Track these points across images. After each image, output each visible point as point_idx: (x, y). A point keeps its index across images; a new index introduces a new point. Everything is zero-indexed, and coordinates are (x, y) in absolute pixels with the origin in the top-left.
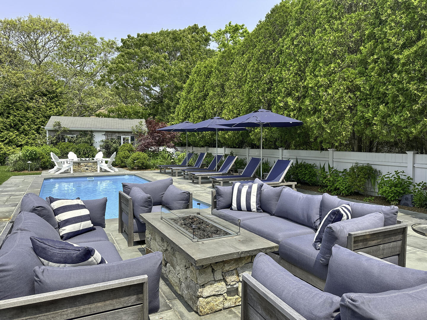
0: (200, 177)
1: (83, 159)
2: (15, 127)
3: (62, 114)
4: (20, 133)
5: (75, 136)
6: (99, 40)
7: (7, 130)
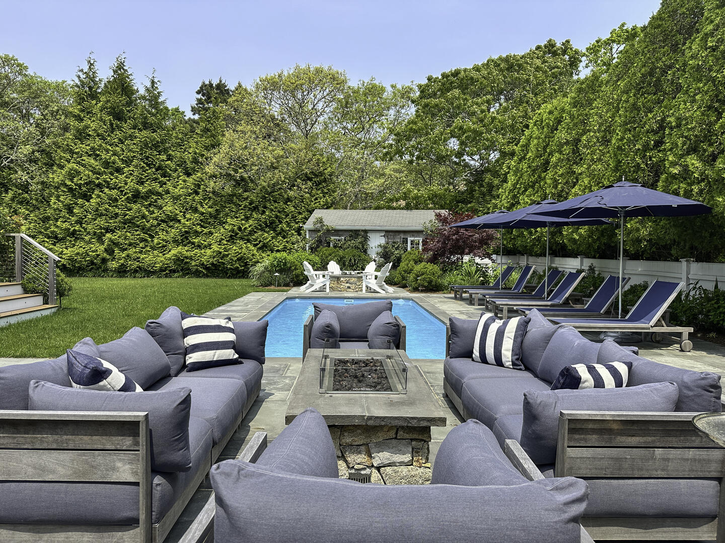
0: (505, 308)
1: (348, 272)
2: (271, 225)
3: (331, 206)
4: (278, 235)
5: (343, 238)
6: (389, 89)
7: (262, 230)
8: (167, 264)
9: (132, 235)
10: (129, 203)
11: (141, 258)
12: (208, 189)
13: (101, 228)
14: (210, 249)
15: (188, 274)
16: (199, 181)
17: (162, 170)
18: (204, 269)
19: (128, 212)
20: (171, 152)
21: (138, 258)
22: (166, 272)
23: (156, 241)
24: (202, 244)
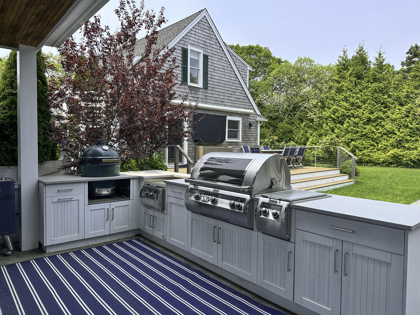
8: (387, 159)
9: (366, 143)
10: (365, 125)
11: (371, 155)
12: (417, 114)
13: (349, 139)
14: (416, 150)
15: (400, 165)
16: (410, 109)
17: (384, 104)
18: (411, 162)
19: (364, 130)
20: (390, 93)
21: (369, 155)
22: (387, 164)
23: (380, 146)
24: (411, 147)
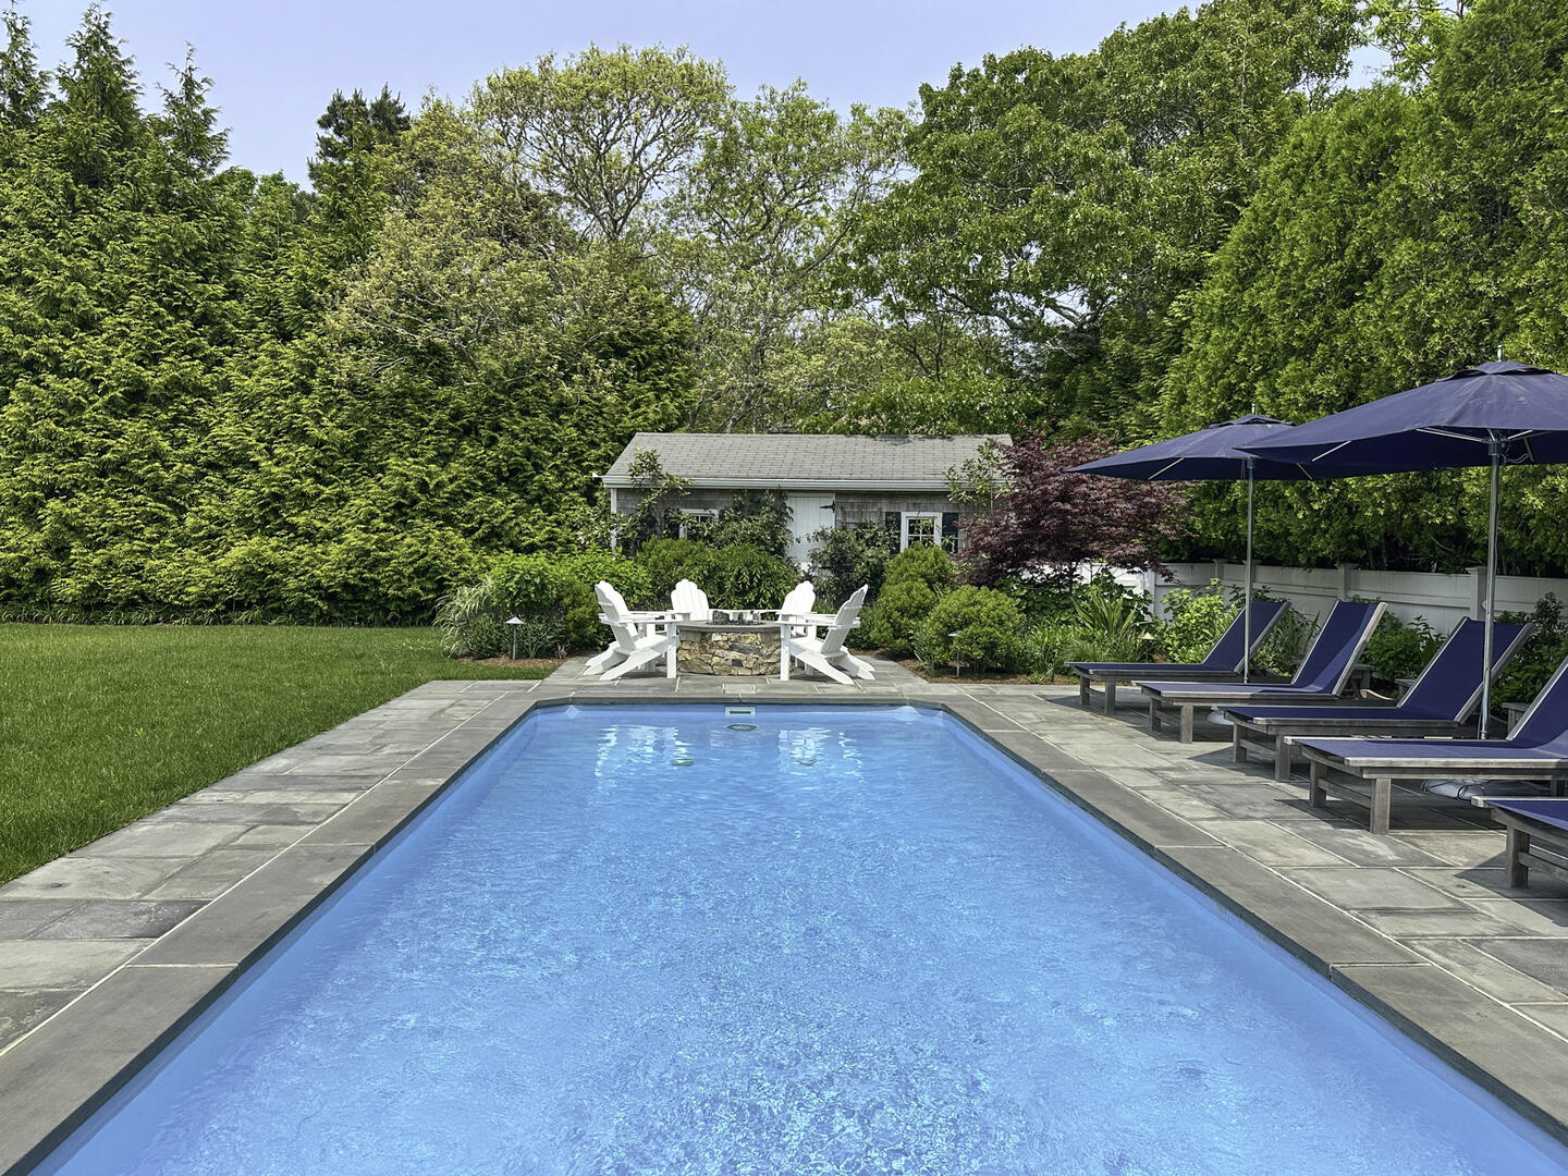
1: (732, 614)
2: (512, 477)
3: (681, 425)
4: (531, 503)
5: (716, 512)
6: (846, 117)
7: (489, 489)
8: (218, 586)
9: (122, 505)
10: (118, 417)
11: (147, 567)
12: (336, 378)
13: (34, 487)
14: (340, 542)
15: (278, 611)
16: (312, 357)
17: (212, 324)
18: (321, 598)
19: (110, 442)
20: (238, 276)
21: (139, 568)
22: (220, 607)
23: (190, 521)
24: (318, 530)
